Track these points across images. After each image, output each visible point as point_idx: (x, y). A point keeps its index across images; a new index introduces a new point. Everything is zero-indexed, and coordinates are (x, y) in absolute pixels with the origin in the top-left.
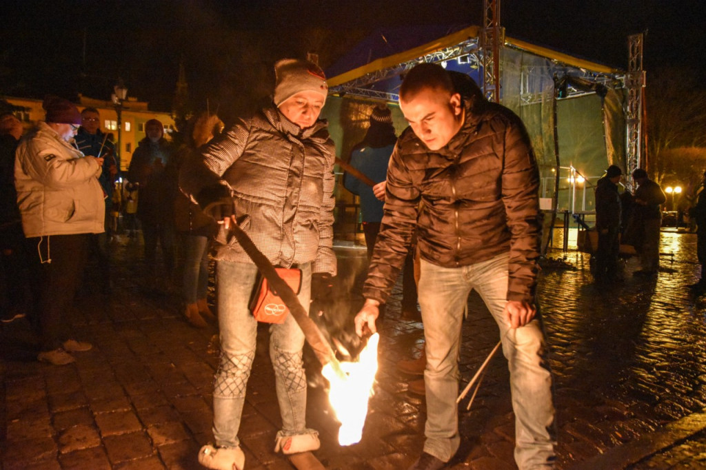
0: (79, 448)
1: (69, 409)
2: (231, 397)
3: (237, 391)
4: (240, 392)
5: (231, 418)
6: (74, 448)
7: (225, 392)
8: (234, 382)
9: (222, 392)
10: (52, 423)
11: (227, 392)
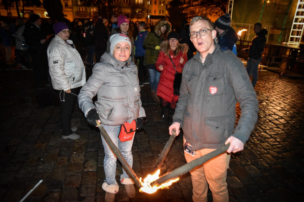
0: (90, 170)
1: (92, 150)
2: (112, 168)
3: (114, 165)
4: (115, 165)
5: (112, 174)
6: (88, 170)
7: (109, 167)
8: (112, 163)
9: (108, 167)
10: (85, 157)
11: (110, 166)
